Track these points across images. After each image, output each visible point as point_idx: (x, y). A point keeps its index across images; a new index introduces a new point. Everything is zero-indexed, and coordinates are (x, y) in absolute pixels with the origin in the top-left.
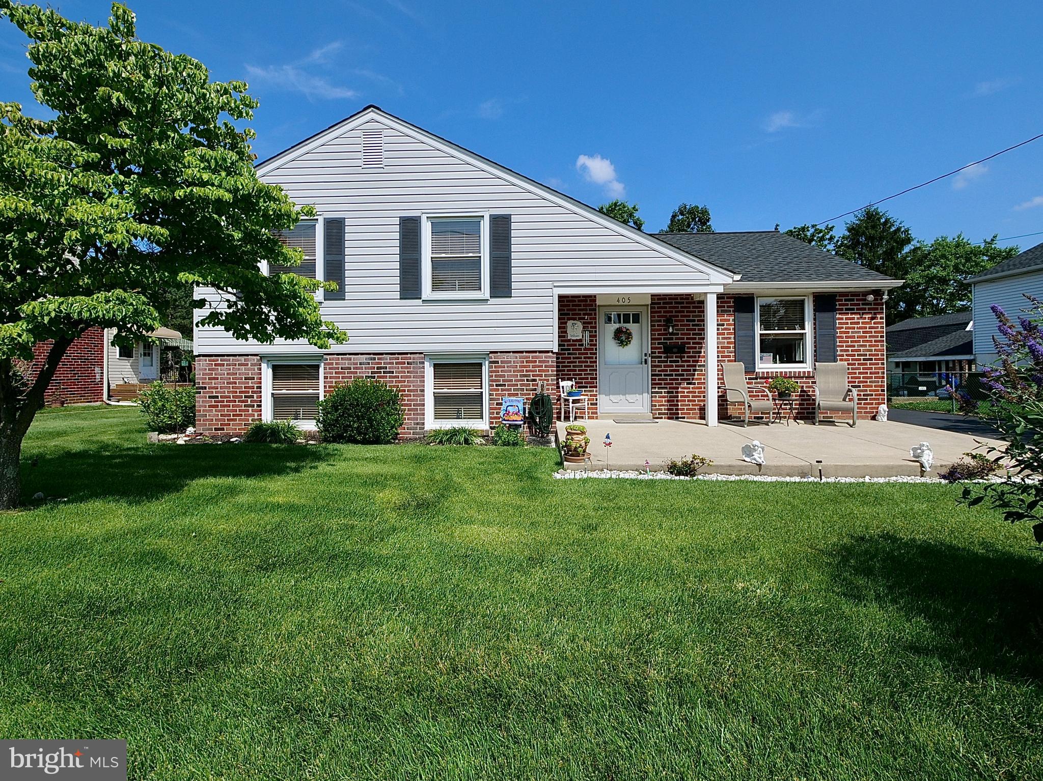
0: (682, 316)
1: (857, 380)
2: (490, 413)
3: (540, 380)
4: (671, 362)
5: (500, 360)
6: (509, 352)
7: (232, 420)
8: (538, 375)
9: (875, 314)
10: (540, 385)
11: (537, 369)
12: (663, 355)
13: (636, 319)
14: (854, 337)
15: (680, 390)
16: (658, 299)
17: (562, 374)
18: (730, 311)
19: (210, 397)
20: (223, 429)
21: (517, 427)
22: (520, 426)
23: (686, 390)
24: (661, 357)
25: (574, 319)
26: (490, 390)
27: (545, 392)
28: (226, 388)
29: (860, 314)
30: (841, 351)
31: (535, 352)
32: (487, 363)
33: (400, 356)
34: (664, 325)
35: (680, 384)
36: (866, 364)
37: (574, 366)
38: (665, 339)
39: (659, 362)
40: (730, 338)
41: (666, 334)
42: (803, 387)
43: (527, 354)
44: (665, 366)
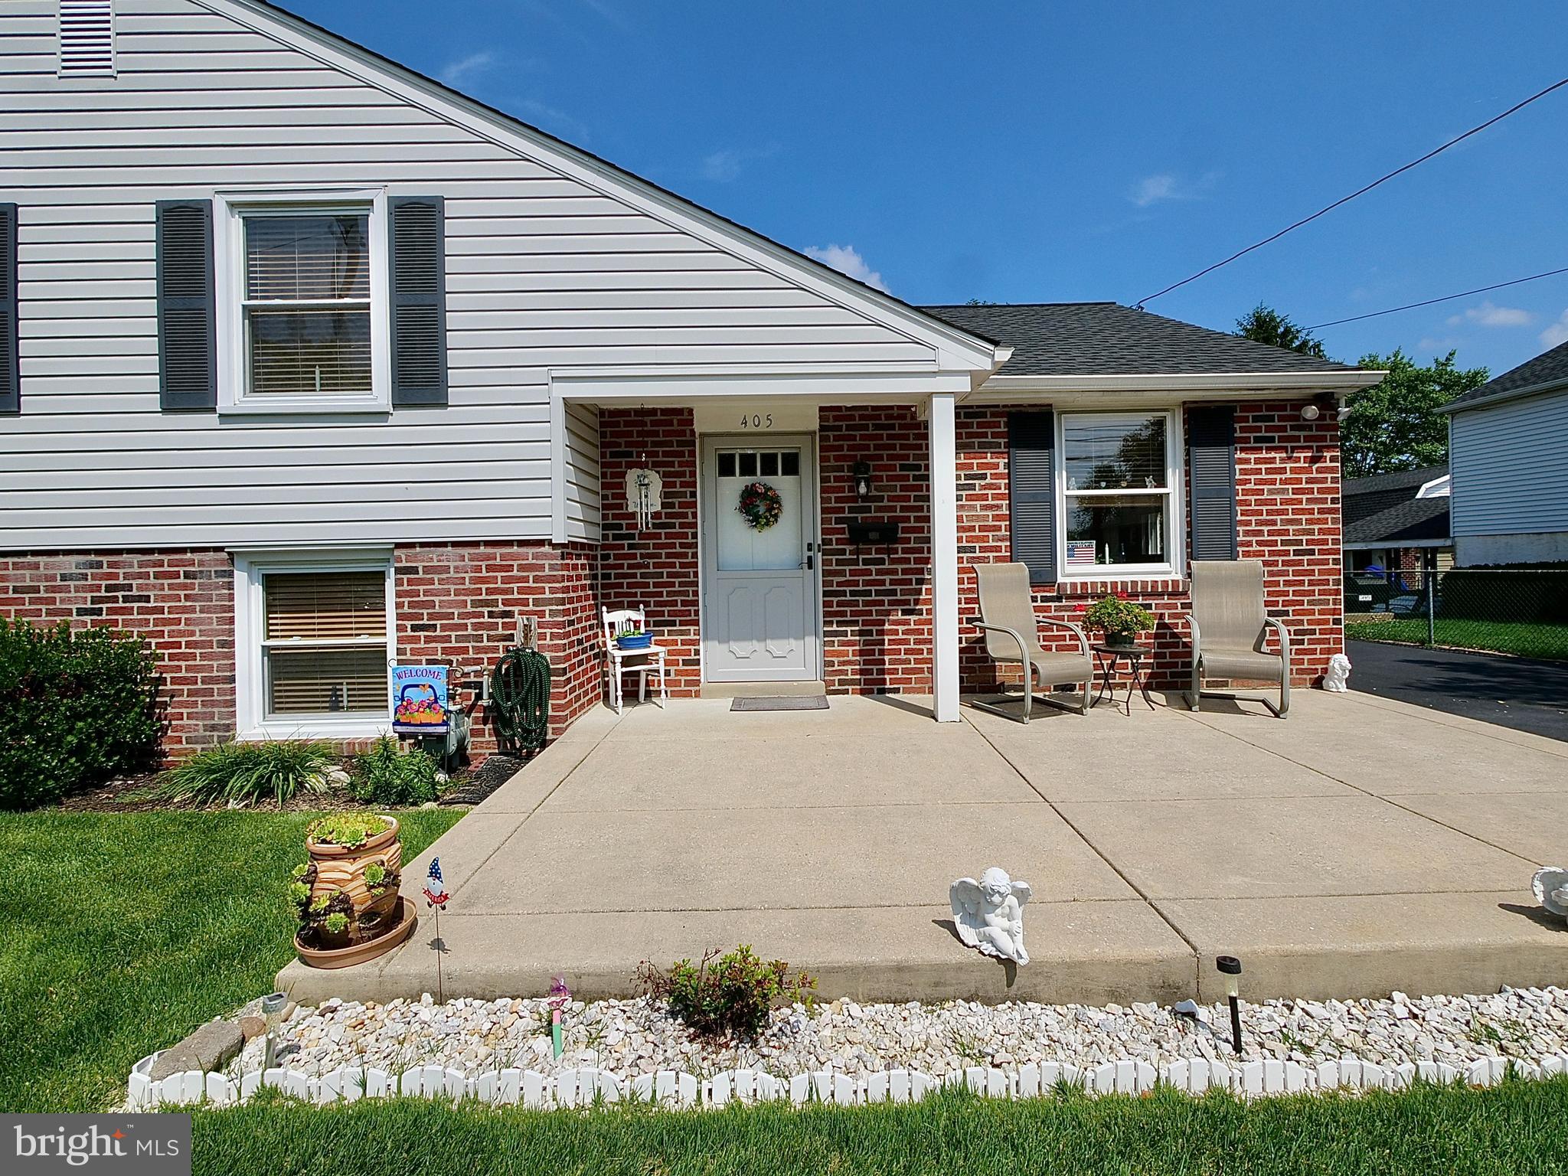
0: (891, 457)
1: (1281, 599)
3: (521, 613)
4: (866, 562)
5: (420, 565)
6: (444, 544)
9: (1320, 449)
10: (520, 626)
11: (515, 586)
12: (848, 548)
13: (791, 465)
14: (1273, 502)
15: (887, 627)
16: (836, 418)
17: (611, 594)
18: (999, 445)
23: (901, 628)
24: (843, 552)
25: (642, 466)
26: (401, 640)
27: (535, 644)
29: (1285, 449)
30: (1247, 533)
31: (509, 543)
32: (392, 570)
33: (165, 558)
34: (849, 479)
35: (888, 613)
36: (1300, 563)
37: (643, 576)
38: (851, 510)
39: (839, 563)
40: (999, 507)
41: (854, 499)
42: (1162, 615)
43: (490, 550)
44: (853, 573)
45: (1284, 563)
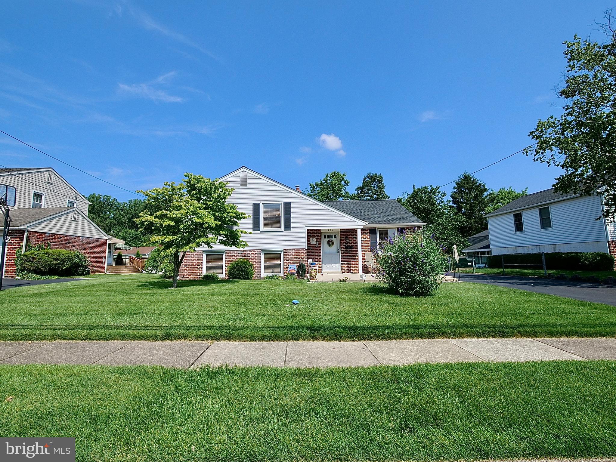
0: (351, 236)
2: (284, 271)
4: (348, 252)
5: (287, 252)
6: (290, 249)
7: (192, 274)
8: (300, 257)
10: (301, 260)
11: (300, 255)
13: (335, 237)
15: (351, 262)
16: (343, 231)
17: (309, 257)
18: (368, 234)
19: (184, 266)
20: (189, 277)
21: (294, 274)
22: (295, 274)
23: (353, 262)
24: (344, 250)
25: (313, 237)
26: (284, 262)
27: (303, 263)
28: (190, 262)
31: (300, 249)
32: (283, 253)
33: (253, 251)
34: (345, 239)
35: (351, 260)
37: (313, 254)
38: (345, 244)
39: (343, 252)
40: (368, 243)
41: (346, 242)
43: (297, 250)
44: (345, 254)
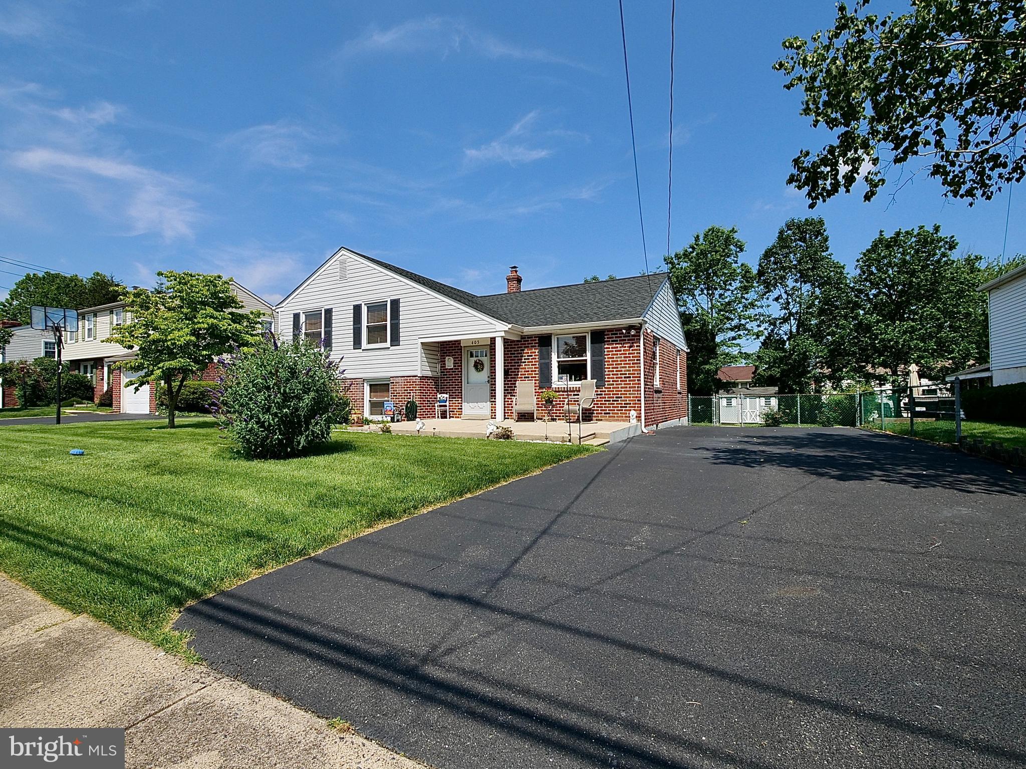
1: (620, 393)
3: (412, 393)
5: (395, 382)
6: (399, 377)
8: (411, 390)
9: (633, 343)
10: (412, 396)
11: (411, 386)
14: (617, 361)
18: (536, 346)
23: (510, 401)
25: (449, 356)
26: (391, 399)
27: (414, 400)
29: (621, 344)
31: (411, 376)
32: (391, 383)
33: (354, 380)
37: (449, 385)
43: (407, 378)
45: (621, 381)
